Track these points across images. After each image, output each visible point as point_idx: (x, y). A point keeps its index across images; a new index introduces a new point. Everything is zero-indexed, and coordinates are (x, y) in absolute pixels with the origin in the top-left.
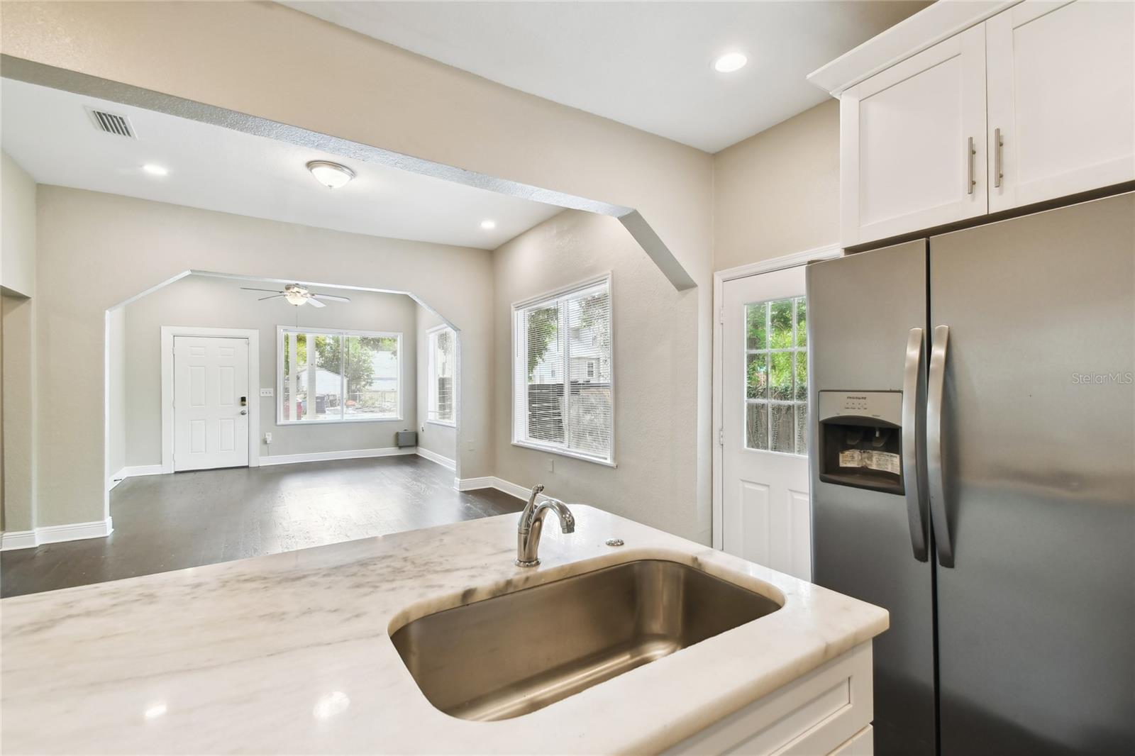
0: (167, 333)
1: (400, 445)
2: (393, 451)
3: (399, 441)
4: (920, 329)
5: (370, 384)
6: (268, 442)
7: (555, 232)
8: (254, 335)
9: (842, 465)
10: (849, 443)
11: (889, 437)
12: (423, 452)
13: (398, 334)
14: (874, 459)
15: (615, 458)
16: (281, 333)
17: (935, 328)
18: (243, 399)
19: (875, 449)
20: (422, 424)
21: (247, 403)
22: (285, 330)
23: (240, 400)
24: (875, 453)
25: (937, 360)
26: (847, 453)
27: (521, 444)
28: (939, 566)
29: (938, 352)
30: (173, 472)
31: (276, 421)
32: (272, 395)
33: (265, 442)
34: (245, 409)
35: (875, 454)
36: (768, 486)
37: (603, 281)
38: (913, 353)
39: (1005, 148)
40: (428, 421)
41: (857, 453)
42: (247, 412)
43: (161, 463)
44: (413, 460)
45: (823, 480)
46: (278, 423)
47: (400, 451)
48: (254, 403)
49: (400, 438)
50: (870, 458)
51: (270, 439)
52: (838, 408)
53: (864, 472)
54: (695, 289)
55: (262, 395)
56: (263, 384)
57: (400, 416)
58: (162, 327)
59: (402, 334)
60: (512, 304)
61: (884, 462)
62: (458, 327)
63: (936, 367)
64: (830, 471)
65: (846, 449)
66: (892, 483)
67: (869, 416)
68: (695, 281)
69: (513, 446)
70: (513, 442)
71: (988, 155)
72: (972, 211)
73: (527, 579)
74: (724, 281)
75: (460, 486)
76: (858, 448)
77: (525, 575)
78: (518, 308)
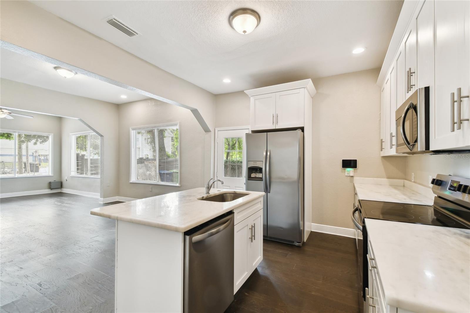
1: (52, 188)
2: (48, 191)
3: (50, 186)
4: (266, 149)
7: (154, 104)
9: (252, 176)
10: (253, 172)
11: (260, 170)
12: (64, 190)
13: (50, 134)
15: (180, 184)
17: (268, 149)
19: (258, 173)
20: (65, 177)
24: (257, 174)
26: (253, 174)
27: (134, 182)
28: (268, 193)
29: (268, 154)
36: (229, 186)
37: (176, 125)
38: (265, 154)
39: (278, 117)
40: (71, 176)
41: (254, 174)
44: (59, 195)
45: (248, 180)
47: (51, 191)
49: (52, 185)
50: (256, 175)
52: (252, 165)
53: (256, 178)
54: (210, 133)
57: (52, 174)
59: (53, 134)
60: (130, 128)
61: (259, 175)
62: (103, 135)
63: (268, 156)
64: (249, 178)
65: (252, 173)
66: (261, 179)
67: (257, 166)
68: (211, 130)
69: (130, 183)
70: (130, 182)
71: (276, 118)
72: (273, 127)
73: (210, 195)
74: (218, 131)
75: (103, 202)
76: (255, 173)
77: (209, 195)
78: (133, 129)
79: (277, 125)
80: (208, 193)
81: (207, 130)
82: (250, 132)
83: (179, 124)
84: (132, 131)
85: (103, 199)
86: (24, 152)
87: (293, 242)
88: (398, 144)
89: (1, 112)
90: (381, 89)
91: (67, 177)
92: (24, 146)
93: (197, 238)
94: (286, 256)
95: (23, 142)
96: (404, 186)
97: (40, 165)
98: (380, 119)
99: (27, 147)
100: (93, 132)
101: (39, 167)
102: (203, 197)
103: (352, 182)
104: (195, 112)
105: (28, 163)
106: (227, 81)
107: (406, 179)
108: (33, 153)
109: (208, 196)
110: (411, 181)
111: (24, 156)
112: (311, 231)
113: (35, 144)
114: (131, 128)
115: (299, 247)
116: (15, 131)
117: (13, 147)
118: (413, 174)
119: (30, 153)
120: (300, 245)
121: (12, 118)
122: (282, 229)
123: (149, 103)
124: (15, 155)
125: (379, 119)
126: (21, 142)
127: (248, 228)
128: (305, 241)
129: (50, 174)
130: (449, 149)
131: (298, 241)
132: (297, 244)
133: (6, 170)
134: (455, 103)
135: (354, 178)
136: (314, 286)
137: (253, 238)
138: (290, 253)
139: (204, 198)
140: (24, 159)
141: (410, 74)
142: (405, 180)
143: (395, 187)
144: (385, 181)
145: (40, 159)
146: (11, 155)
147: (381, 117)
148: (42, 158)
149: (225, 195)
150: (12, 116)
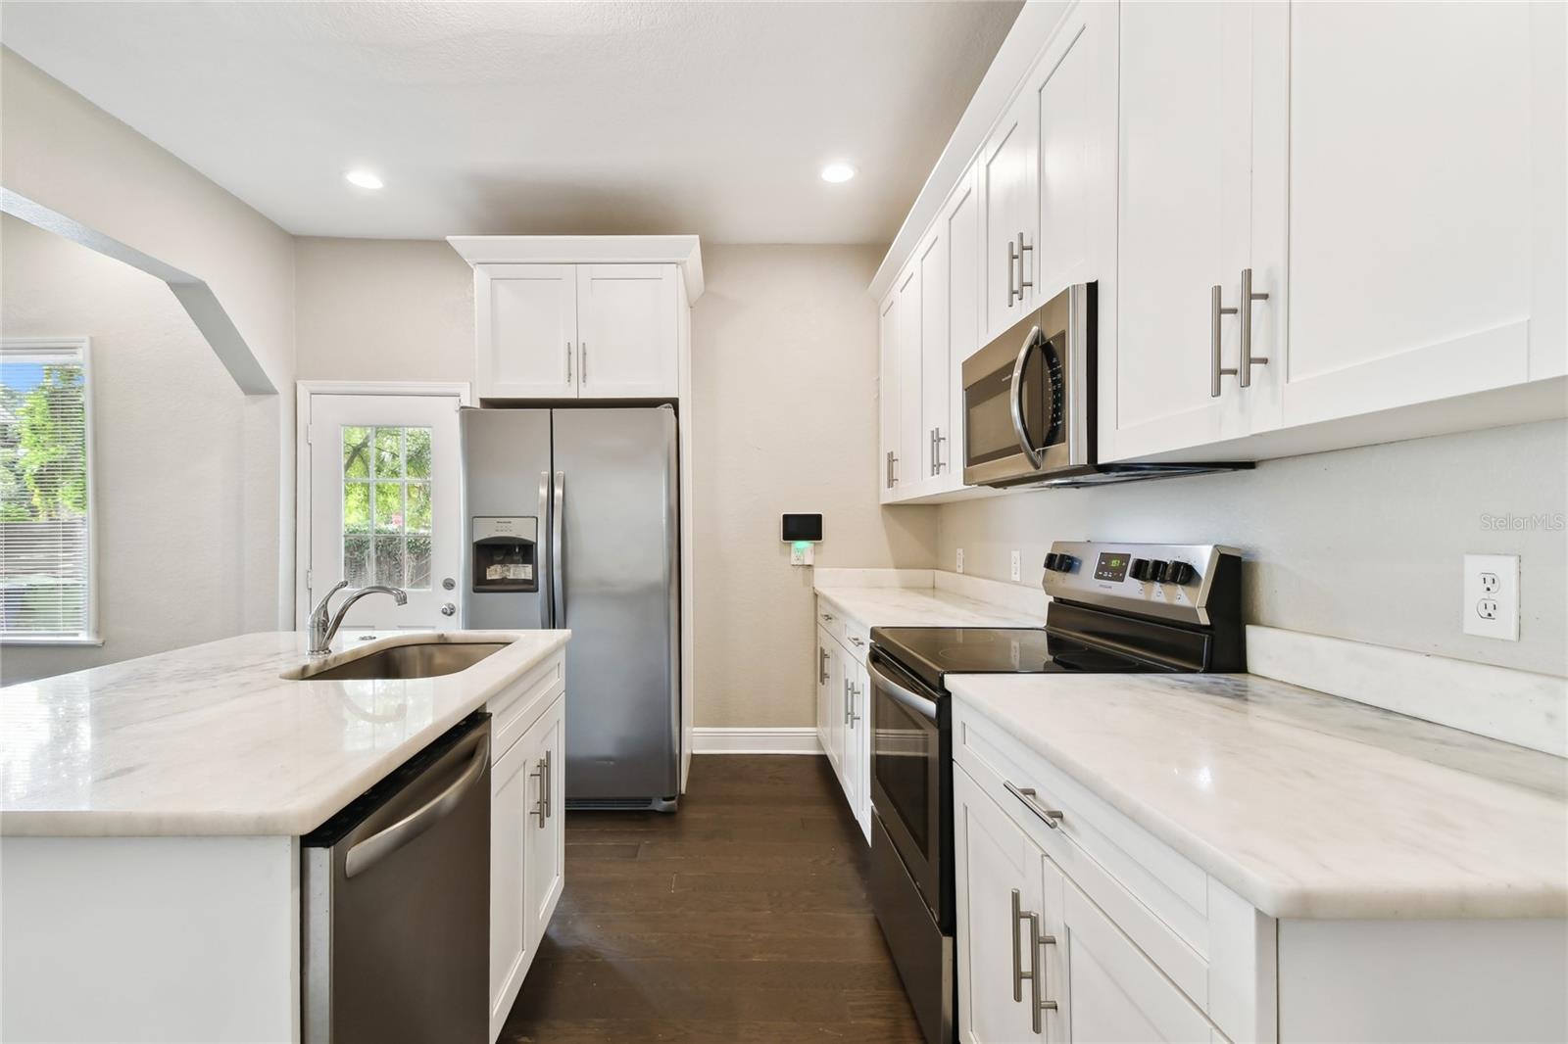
4: (546, 473)
9: (488, 578)
10: (498, 558)
11: (524, 551)
14: (512, 571)
15: (98, 632)
17: (556, 473)
19: (517, 562)
24: (512, 565)
25: (558, 498)
26: (492, 568)
29: (558, 492)
35: (512, 567)
37: (71, 348)
38: (543, 491)
39: (588, 355)
41: (499, 567)
45: (475, 591)
50: (508, 570)
52: (488, 531)
53: (503, 581)
54: (276, 396)
61: (524, 572)
63: (558, 502)
64: (480, 583)
65: (492, 564)
66: (529, 586)
67: (514, 535)
68: (277, 388)
71: (578, 358)
72: (570, 394)
73: (335, 659)
74: (312, 394)
76: (502, 563)
77: (330, 657)
79: (585, 386)
80: (326, 650)
81: (255, 386)
82: (477, 405)
83: (86, 345)
87: (649, 801)
88: (972, 456)
90: (879, 309)
93: (361, 851)
94: (636, 856)
96: (934, 587)
98: (878, 397)
102: (305, 669)
103: (809, 582)
104: (192, 293)
106: (365, 179)
107: (937, 569)
109: (326, 661)
110: (955, 572)
112: (693, 755)
115: (668, 814)
118: (960, 551)
120: (672, 805)
122: (611, 763)
125: (875, 396)
127: (528, 773)
128: (683, 791)
130: (1129, 459)
131: (667, 795)
132: (661, 805)
134: (1222, 315)
135: (816, 570)
136: (752, 935)
137: (543, 810)
138: (647, 842)
139: (311, 672)
141: (1019, 252)
142: (936, 571)
143: (919, 589)
144: (892, 574)
147: (879, 391)
149: (396, 654)
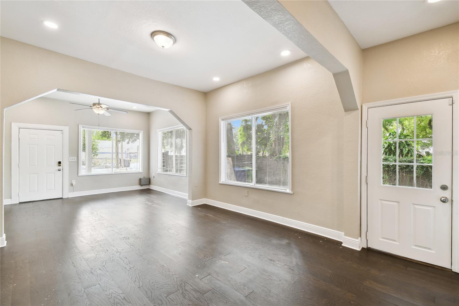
0: (15, 127)
1: (142, 184)
2: (138, 187)
5: (97, 155)
6: (73, 185)
8: (66, 129)
12: (152, 187)
13: (141, 131)
15: (292, 190)
16: (81, 129)
18: (60, 163)
20: (153, 174)
21: (62, 164)
22: (83, 127)
23: (58, 163)
27: (224, 183)
30: (18, 203)
31: (78, 174)
32: (76, 160)
33: (72, 185)
34: (60, 168)
36: (398, 202)
40: (157, 173)
42: (61, 169)
43: (11, 198)
44: (148, 191)
46: (79, 175)
47: (142, 187)
48: (65, 165)
49: (142, 181)
51: (75, 184)
54: (357, 111)
55: (70, 160)
56: (71, 154)
58: (12, 123)
62: (191, 128)
69: (220, 184)
70: (220, 182)
74: (369, 108)
75: (192, 204)
78: (223, 120)
83: (290, 105)
84: (222, 122)
85: (191, 201)
86: (120, 151)
89: (100, 108)
91: (154, 174)
92: (120, 145)
95: (119, 141)
97: (130, 160)
99: (122, 146)
100: (182, 126)
101: (130, 162)
105: (122, 160)
108: (126, 151)
111: (120, 153)
113: (128, 143)
114: (220, 118)
116: (112, 129)
117: (111, 146)
119: (124, 151)
121: (109, 115)
123: (244, 84)
124: (113, 153)
126: (118, 142)
129: (141, 170)
133: (107, 164)
140: (120, 156)
145: (130, 156)
146: (109, 153)
148: (132, 155)
150: (109, 112)
